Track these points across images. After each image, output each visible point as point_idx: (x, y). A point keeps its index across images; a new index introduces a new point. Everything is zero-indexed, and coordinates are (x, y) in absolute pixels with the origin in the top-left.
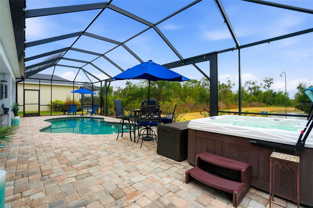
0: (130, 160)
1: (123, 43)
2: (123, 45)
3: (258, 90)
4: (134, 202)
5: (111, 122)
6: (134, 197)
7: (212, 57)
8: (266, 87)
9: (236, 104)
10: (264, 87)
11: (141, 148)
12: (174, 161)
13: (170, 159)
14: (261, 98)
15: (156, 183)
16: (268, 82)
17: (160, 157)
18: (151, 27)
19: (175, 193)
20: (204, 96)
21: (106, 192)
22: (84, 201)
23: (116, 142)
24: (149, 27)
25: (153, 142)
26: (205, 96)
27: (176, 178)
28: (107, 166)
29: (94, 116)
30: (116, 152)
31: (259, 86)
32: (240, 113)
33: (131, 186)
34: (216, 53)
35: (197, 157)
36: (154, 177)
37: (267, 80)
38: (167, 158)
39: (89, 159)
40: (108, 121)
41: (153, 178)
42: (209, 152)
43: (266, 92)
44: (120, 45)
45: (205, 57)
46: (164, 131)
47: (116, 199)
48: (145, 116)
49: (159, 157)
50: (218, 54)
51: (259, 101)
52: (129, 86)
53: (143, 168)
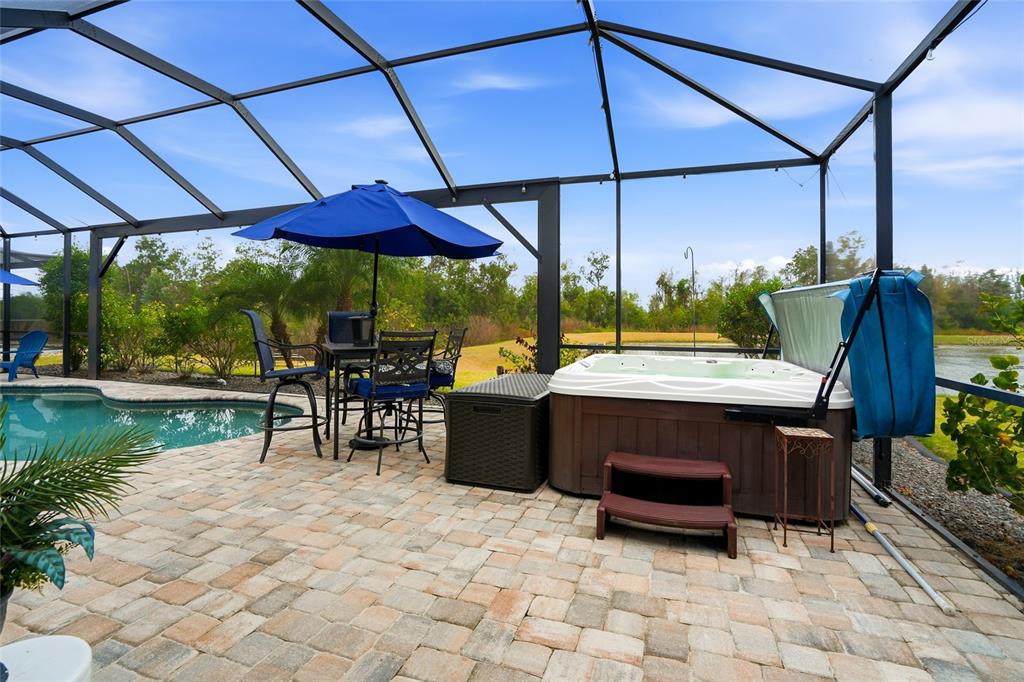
0: (387, 515)
1: (236, 98)
2: (237, 104)
3: (575, 285)
4: (526, 615)
5: (147, 402)
6: (515, 606)
7: (545, 192)
8: (594, 277)
9: (523, 325)
10: (589, 279)
11: (378, 474)
12: (513, 493)
13: (496, 491)
14: (582, 308)
15: (527, 557)
16: (598, 266)
17: (466, 492)
18: (376, 67)
19: (597, 566)
20: (437, 298)
21: (421, 618)
22: (377, 664)
23: (265, 468)
24: (370, 64)
25: (398, 450)
26: (440, 300)
27: (565, 533)
28: (328, 549)
29: (25, 381)
30: (307, 501)
31: (577, 274)
32: (618, 348)
33: (470, 581)
34: (556, 183)
35: (608, 467)
36: (510, 545)
37: (595, 260)
38: (490, 491)
39: (225, 541)
40: (126, 397)
41: (508, 548)
42: (622, 451)
43: (594, 291)
44: (222, 102)
45: (524, 189)
46: (475, 408)
47: (472, 627)
48: (392, 368)
49: (461, 491)
50: (561, 186)
51: (578, 315)
52: (149, 256)
53: (452, 531)
